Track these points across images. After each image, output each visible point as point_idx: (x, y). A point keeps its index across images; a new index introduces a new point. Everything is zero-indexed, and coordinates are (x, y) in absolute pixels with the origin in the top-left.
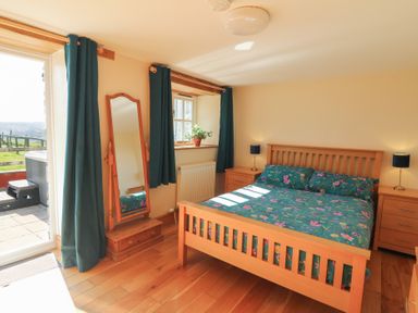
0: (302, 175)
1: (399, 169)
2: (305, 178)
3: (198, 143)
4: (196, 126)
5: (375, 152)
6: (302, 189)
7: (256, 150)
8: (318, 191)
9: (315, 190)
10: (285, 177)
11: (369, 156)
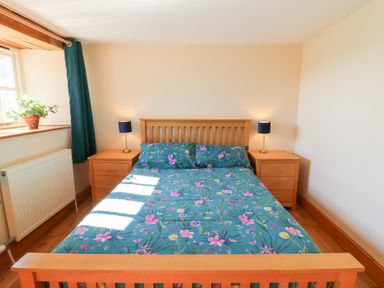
0: (187, 152)
1: (262, 135)
2: (190, 154)
3: (36, 125)
4: (25, 97)
5: (244, 121)
6: (191, 167)
7: (126, 127)
8: (206, 167)
9: (203, 166)
10: (170, 157)
11: (239, 126)
